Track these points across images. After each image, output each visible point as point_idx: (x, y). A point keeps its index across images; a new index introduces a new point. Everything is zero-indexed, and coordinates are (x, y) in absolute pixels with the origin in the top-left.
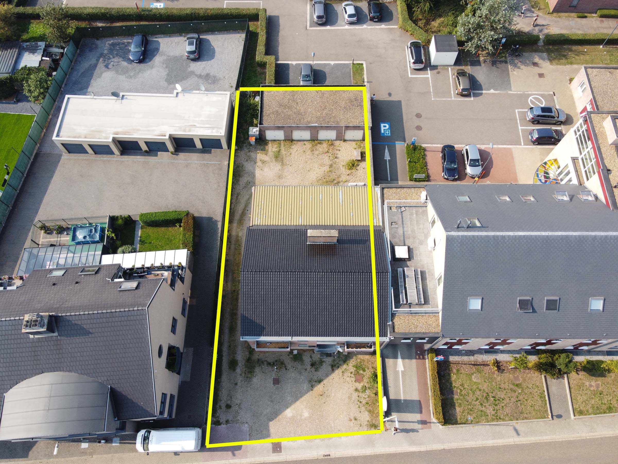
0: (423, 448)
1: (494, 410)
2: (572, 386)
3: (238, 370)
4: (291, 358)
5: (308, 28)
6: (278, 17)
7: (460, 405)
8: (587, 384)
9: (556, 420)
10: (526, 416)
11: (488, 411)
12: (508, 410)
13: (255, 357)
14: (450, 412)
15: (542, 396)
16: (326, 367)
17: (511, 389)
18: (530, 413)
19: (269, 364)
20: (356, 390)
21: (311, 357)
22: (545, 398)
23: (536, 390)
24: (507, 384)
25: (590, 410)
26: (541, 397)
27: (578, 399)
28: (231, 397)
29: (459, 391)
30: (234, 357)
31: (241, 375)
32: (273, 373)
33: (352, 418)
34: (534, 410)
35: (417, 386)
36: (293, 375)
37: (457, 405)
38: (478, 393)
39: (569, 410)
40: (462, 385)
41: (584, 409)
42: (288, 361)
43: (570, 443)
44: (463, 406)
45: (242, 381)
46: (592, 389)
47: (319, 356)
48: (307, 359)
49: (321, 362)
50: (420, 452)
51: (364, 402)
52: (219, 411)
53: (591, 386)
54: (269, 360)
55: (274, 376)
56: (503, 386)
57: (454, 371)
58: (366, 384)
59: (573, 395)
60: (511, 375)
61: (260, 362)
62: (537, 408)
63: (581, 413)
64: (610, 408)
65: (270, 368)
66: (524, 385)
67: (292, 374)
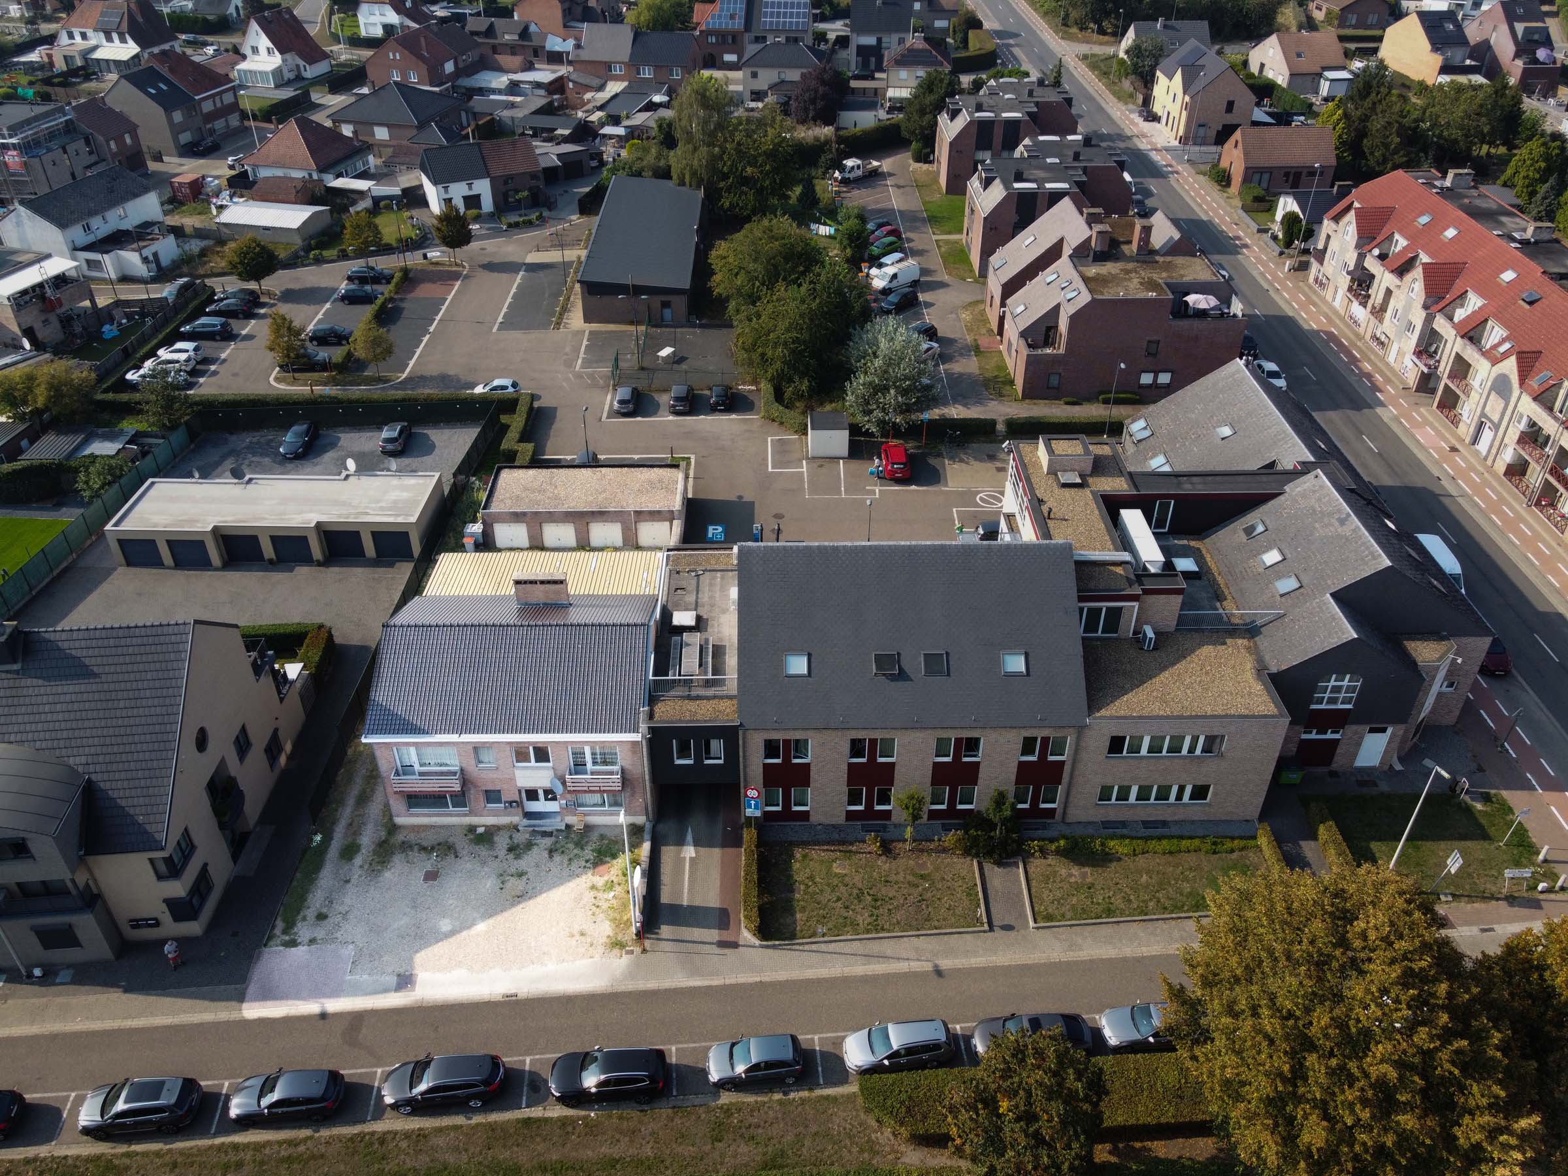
0: (716, 982)
1: (872, 915)
2: (1032, 875)
3: (358, 860)
4: (471, 840)
5: (604, 419)
6: (555, 409)
7: (803, 909)
8: (1063, 872)
9: (998, 933)
10: (936, 923)
11: (860, 919)
12: (899, 916)
13: (400, 837)
14: (782, 920)
15: (970, 892)
16: (538, 854)
17: (909, 883)
18: (944, 920)
19: (423, 849)
20: (593, 887)
21: (511, 838)
22: (977, 894)
23: (960, 883)
24: (902, 874)
25: (1069, 915)
26: (969, 895)
27: (1044, 896)
28: (331, 902)
29: (802, 887)
30: (355, 840)
31: (361, 867)
32: (428, 863)
33: (575, 932)
34: (954, 914)
35: (718, 883)
36: (469, 866)
37: (797, 909)
38: (843, 889)
39: (1026, 916)
40: (811, 878)
41: (1056, 912)
42: (462, 844)
43: (1025, 969)
44: (809, 909)
45: (360, 876)
46: (1073, 880)
47: (527, 836)
48: (502, 841)
49: (529, 845)
50: (709, 988)
51: (605, 905)
52: (299, 925)
53: (1071, 875)
54: (425, 844)
55: (429, 868)
56: (893, 878)
57: (798, 856)
58: (614, 878)
59: (1033, 890)
60: (911, 862)
61: (406, 847)
62: (959, 911)
63: (1049, 918)
64: (1109, 910)
65: (423, 855)
66: (937, 876)
67: (467, 864)
